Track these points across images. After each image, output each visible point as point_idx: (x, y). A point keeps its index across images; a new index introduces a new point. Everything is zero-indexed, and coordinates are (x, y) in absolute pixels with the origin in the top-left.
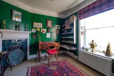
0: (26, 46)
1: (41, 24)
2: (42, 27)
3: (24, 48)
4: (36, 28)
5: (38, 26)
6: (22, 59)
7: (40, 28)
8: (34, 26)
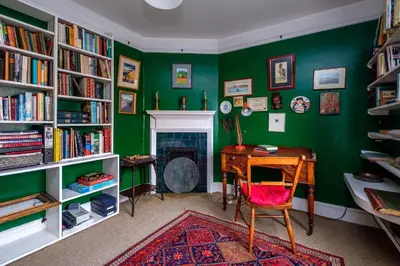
0: (205, 152)
1: (249, 82)
2: (250, 92)
3: (200, 156)
4: (230, 99)
5: (238, 90)
6: (192, 187)
7: (246, 98)
8: (227, 94)
